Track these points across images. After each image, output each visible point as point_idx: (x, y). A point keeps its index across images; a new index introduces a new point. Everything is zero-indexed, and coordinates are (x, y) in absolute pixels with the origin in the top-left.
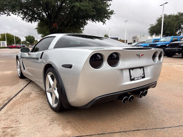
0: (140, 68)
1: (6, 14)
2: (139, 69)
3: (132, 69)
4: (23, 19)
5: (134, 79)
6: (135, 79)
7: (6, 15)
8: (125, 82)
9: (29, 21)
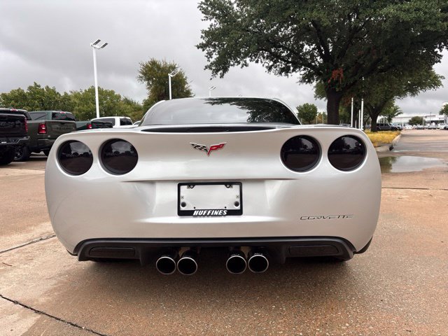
0: (229, 183)
1: (239, 63)
2: (224, 186)
3: (191, 184)
4: (270, 68)
5: (193, 211)
6: (195, 213)
7: (240, 65)
8: (153, 216)
9: (280, 73)
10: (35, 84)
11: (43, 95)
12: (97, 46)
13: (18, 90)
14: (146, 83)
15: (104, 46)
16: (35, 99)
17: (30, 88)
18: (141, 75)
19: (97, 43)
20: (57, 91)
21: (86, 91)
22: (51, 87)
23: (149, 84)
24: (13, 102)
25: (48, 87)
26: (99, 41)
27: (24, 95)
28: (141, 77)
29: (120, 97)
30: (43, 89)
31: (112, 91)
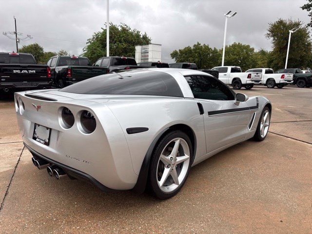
10: (198, 43)
11: (201, 50)
12: (229, 16)
13: (188, 48)
14: (272, 38)
15: (234, 15)
16: (196, 53)
17: (195, 46)
18: (269, 33)
19: (228, 13)
20: (210, 47)
21: (230, 46)
22: (206, 45)
23: (274, 39)
24: (184, 55)
25: (205, 45)
26: (230, 11)
27: (191, 51)
28: (269, 34)
29: (253, 49)
30: (202, 46)
31: (248, 45)
